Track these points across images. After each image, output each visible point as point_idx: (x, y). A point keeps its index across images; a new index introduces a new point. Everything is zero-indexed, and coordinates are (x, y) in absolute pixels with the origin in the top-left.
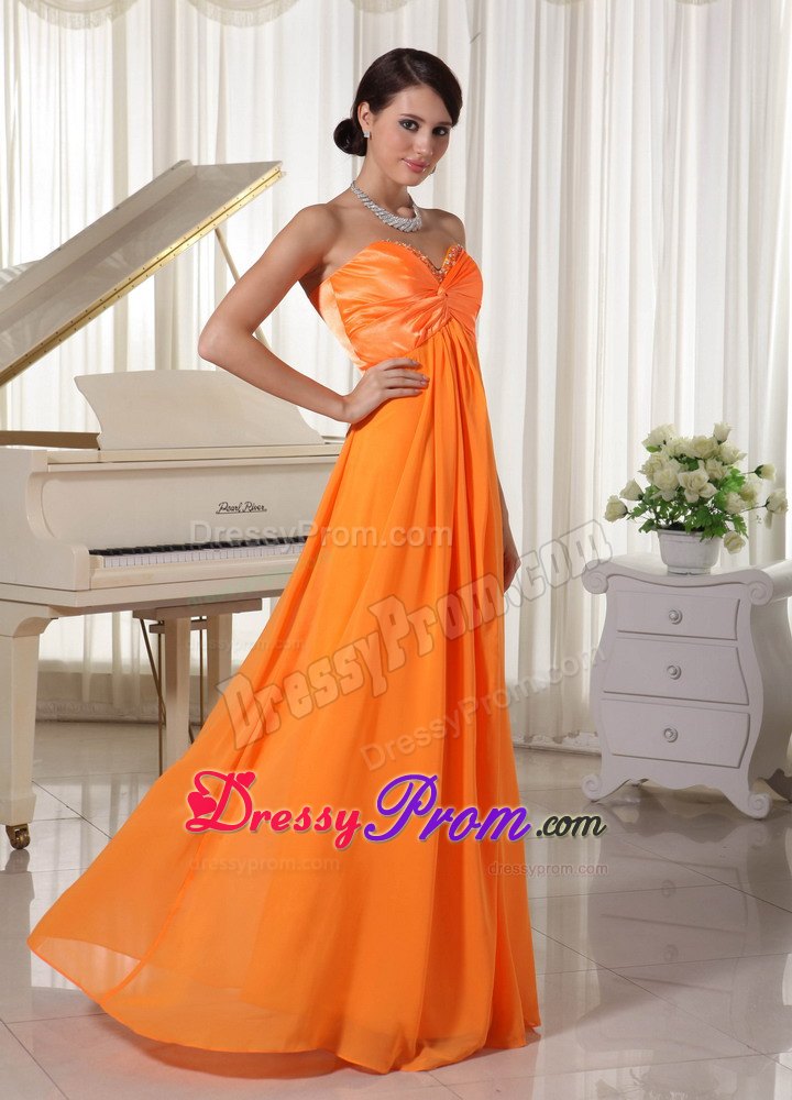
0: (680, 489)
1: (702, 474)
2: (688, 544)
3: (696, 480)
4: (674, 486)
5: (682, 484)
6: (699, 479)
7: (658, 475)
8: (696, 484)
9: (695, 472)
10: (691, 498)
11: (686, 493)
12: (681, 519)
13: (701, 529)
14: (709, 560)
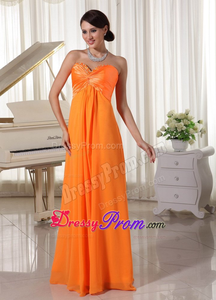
0: (176, 128)
1: (182, 123)
2: (179, 143)
3: (180, 125)
4: (175, 127)
5: (177, 127)
6: (181, 125)
7: (170, 124)
8: (180, 127)
9: (180, 123)
10: (179, 130)
11: (177, 129)
12: (177, 136)
13: (183, 139)
14: (186, 147)
